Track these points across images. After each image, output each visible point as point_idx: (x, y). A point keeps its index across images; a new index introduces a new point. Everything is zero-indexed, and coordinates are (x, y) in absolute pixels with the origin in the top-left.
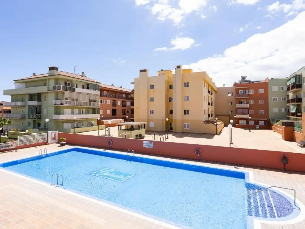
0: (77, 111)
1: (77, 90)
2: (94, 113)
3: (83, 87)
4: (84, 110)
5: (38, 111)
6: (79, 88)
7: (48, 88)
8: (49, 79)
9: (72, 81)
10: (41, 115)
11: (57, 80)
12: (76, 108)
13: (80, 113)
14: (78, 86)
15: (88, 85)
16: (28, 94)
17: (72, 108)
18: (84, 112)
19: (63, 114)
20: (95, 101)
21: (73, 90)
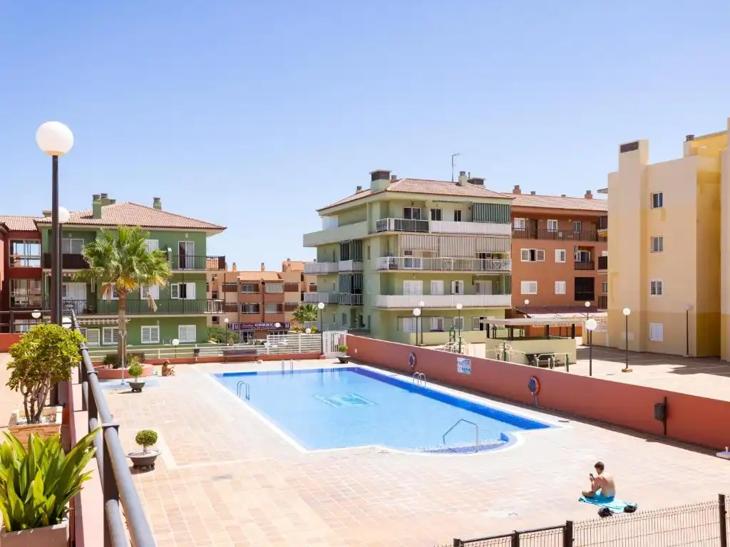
0: (439, 285)
1: (434, 226)
2: (497, 291)
3: (458, 217)
4: (461, 282)
5: (356, 285)
6: (446, 220)
7: (370, 226)
8: (371, 204)
9: (423, 203)
10: (361, 297)
11: (386, 204)
12: (437, 277)
13: (448, 292)
14: (443, 215)
15: (472, 207)
16: (340, 243)
17: (426, 278)
18: (461, 288)
19: (401, 293)
20: (499, 256)
21: (424, 228)
